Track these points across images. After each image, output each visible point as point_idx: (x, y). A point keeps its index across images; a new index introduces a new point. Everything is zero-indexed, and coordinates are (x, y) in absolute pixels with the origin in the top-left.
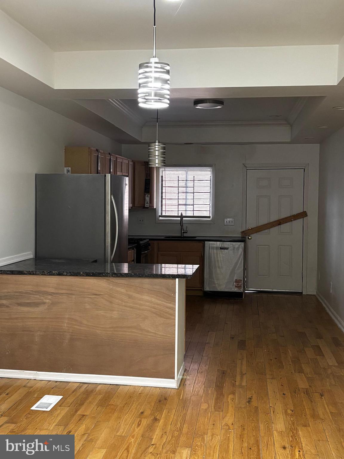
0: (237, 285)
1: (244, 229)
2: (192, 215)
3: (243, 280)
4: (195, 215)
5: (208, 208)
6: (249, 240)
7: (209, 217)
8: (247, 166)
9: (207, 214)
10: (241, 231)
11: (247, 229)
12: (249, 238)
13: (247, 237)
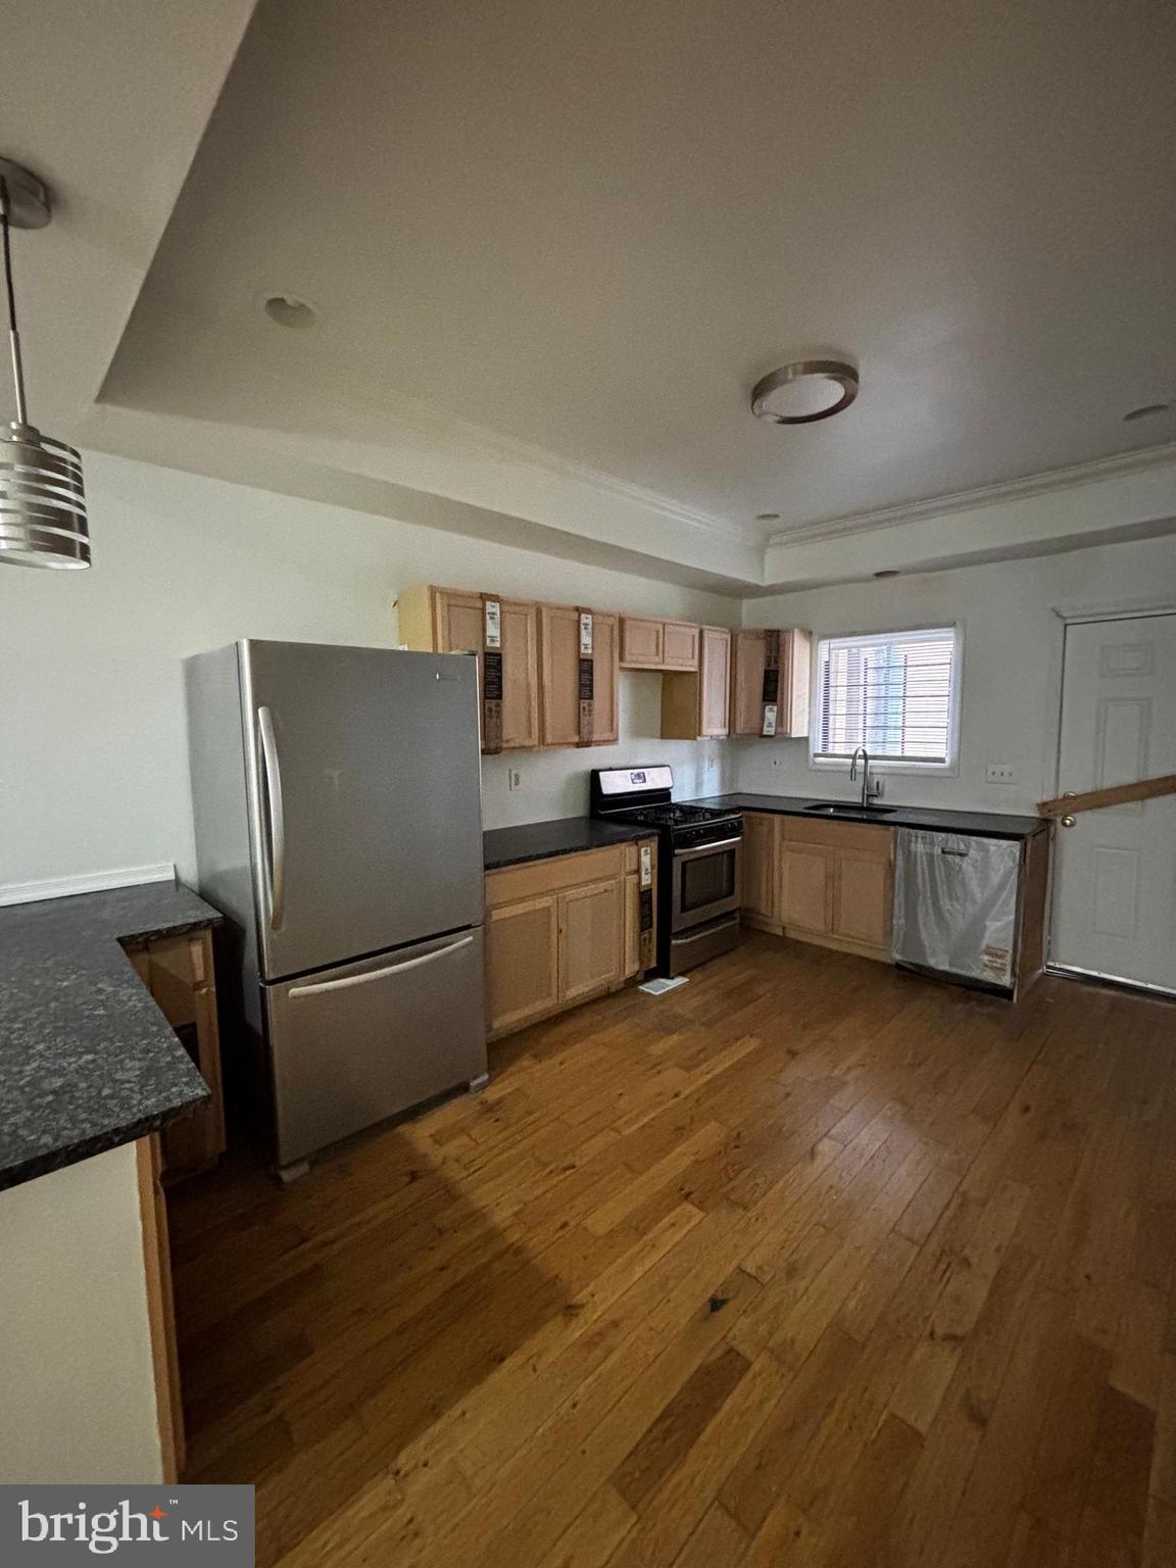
0: (990, 961)
1: (1048, 797)
2: (899, 754)
3: (1011, 951)
4: (907, 754)
5: (942, 735)
6: (1066, 829)
7: (942, 760)
8: (1065, 615)
9: (941, 751)
10: (1039, 801)
11: (1061, 797)
12: (1065, 824)
13: (1059, 819)
